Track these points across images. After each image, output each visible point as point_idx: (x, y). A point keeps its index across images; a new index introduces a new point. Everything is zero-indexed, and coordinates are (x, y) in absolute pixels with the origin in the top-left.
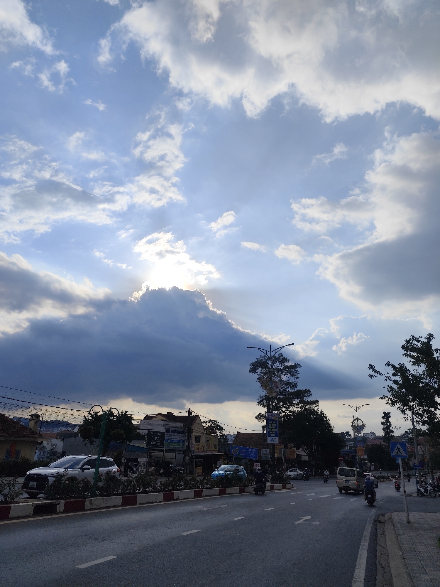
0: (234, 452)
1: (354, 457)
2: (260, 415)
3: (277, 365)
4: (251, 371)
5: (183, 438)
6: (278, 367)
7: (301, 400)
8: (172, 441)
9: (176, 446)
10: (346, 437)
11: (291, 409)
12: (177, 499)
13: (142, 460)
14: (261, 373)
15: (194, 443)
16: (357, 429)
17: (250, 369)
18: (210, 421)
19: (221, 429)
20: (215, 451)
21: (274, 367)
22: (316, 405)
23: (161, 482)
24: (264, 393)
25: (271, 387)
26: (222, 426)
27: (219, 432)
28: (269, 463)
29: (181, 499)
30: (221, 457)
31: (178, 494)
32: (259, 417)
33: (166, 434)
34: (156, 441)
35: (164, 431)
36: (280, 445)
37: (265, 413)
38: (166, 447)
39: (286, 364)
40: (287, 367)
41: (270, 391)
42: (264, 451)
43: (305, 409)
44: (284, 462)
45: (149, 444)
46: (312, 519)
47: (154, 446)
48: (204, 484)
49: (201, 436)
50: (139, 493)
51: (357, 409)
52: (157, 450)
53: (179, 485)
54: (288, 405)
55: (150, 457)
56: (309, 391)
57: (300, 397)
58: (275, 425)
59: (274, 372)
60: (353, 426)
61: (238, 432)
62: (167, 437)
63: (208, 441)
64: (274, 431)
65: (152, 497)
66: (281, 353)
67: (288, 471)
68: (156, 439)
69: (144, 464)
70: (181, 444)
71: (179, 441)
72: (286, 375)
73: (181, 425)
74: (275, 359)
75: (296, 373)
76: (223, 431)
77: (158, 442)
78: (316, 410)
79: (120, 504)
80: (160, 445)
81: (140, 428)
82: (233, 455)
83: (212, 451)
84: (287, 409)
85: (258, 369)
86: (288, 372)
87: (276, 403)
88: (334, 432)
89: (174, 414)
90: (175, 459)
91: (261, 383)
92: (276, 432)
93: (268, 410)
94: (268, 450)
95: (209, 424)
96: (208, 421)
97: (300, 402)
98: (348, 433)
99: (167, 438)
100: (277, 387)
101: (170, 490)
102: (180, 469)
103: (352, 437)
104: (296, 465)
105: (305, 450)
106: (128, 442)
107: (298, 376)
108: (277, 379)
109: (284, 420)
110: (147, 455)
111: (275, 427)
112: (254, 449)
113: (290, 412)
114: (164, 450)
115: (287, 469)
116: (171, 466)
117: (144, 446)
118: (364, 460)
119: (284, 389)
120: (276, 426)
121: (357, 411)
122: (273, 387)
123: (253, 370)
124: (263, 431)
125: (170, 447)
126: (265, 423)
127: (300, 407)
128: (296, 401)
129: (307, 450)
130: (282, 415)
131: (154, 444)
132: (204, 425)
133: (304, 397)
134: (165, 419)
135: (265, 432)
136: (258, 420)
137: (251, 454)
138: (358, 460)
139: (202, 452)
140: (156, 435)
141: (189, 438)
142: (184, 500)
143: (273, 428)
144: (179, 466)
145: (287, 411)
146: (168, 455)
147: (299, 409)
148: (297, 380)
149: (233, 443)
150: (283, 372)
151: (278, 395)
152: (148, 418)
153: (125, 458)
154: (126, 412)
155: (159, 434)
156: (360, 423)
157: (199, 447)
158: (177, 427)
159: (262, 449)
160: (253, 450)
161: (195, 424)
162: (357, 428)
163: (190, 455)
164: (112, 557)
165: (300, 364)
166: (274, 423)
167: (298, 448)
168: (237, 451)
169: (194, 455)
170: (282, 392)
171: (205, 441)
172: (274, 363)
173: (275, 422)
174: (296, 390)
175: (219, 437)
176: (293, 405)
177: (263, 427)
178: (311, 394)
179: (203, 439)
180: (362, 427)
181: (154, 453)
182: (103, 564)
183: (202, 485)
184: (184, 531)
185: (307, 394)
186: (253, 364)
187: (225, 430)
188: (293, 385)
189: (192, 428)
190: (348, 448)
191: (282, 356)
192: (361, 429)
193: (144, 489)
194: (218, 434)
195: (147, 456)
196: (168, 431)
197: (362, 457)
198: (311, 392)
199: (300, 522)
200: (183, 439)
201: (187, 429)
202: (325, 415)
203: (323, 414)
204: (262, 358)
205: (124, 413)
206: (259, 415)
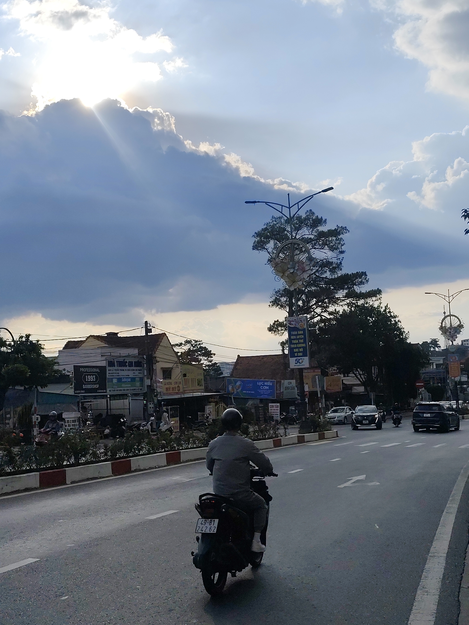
0: (233, 389)
1: (444, 380)
2: (276, 323)
3: (306, 232)
4: (255, 247)
5: (139, 373)
6: (306, 236)
7: (349, 291)
8: (119, 380)
9: (129, 388)
10: (432, 349)
11: (331, 309)
12: (136, 471)
13: (70, 416)
14: (274, 249)
15: (162, 380)
16: (450, 332)
17: (254, 243)
18: (188, 342)
19: (208, 354)
20: (200, 391)
21: (298, 237)
22: (376, 298)
23: (106, 446)
24: (281, 284)
25: (292, 271)
26: (209, 349)
27: (206, 358)
28: (296, 402)
29: (145, 470)
30: (211, 400)
31: (136, 462)
32: (274, 328)
33: (108, 368)
34: (90, 381)
35: (104, 364)
36: (314, 372)
37: (286, 320)
38: (110, 391)
39: (321, 228)
40: (322, 234)
41: (292, 279)
42: (286, 383)
43: (358, 306)
44: (321, 397)
45: (78, 387)
46: (368, 479)
47: (87, 391)
48: (182, 442)
49: (172, 368)
50: (67, 466)
51: (449, 298)
52: (95, 397)
53: (138, 447)
54: (325, 303)
55: (84, 409)
56: (364, 274)
57: (348, 287)
58: (303, 336)
59: (299, 245)
60: (441, 328)
61: (239, 356)
62: (109, 373)
63: (185, 375)
64: (300, 348)
65: (92, 470)
66: (311, 210)
67: (329, 411)
68: (91, 378)
69: (74, 421)
70: (138, 384)
71: (133, 379)
72: (320, 249)
73: (135, 351)
74: (299, 221)
75: (339, 243)
76: (212, 357)
77: (95, 384)
78: (376, 306)
79: (38, 485)
80: (99, 388)
81: (58, 363)
82: (232, 393)
83: (195, 391)
84: (325, 309)
85: (269, 242)
86: (324, 244)
87: (303, 301)
88: (408, 341)
89: (119, 335)
90: (129, 409)
91: (274, 266)
92: (304, 348)
93: (291, 313)
94: (293, 382)
95: (186, 348)
96: (183, 343)
97: (347, 296)
98: (435, 343)
99: (110, 375)
100: (304, 271)
101: (123, 457)
102: (140, 425)
103: (442, 348)
104: (343, 401)
105: (359, 376)
106: (39, 388)
107: (344, 248)
108: (303, 257)
109: (320, 329)
110: (78, 405)
111: (302, 341)
112: (267, 381)
113: (330, 314)
114: (108, 396)
115: (327, 409)
116: (122, 420)
117: (71, 392)
118: (461, 383)
119: (317, 274)
120: (305, 339)
121: (449, 303)
122: (295, 271)
123: (259, 246)
124: (283, 350)
125: (117, 390)
126: (285, 336)
127: (348, 305)
128: (341, 294)
129: (362, 376)
130: (315, 320)
131: (89, 387)
132: (177, 349)
133: (355, 286)
134: (103, 344)
135: (286, 352)
136: (273, 332)
137: (263, 389)
138: (450, 385)
139: (177, 393)
140: (91, 372)
141: (151, 372)
142: (149, 471)
143: (299, 343)
144: (138, 420)
145: (324, 312)
146: (116, 404)
147: (346, 308)
148: (341, 256)
149: (232, 375)
150: (315, 244)
151: (307, 285)
152: (71, 345)
153: (37, 415)
154: (28, 336)
155: (95, 370)
156: (455, 323)
157: (171, 386)
158: (128, 356)
159: (282, 381)
160: (266, 383)
161: (160, 348)
162: (449, 330)
163: (156, 401)
164: (31, 560)
165: (346, 227)
166: (300, 335)
167: (346, 373)
168: (239, 388)
169: (163, 400)
170: (315, 281)
171: (180, 374)
172: (298, 229)
173: (302, 332)
174: (339, 275)
175: (205, 368)
176: (335, 301)
177: (283, 344)
178: (367, 279)
179: (177, 373)
180: (458, 329)
181: (91, 402)
182: (17, 571)
183: (179, 445)
184: (152, 514)
185: (360, 280)
186: (258, 234)
187: (214, 354)
188: (334, 265)
189: (155, 355)
190: (435, 367)
191: (313, 213)
192: (456, 332)
193: (77, 459)
194: (203, 364)
195: (79, 409)
196: (111, 364)
197: (457, 379)
198: (367, 275)
199: (348, 484)
200: (141, 376)
201: (145, 357)
202: (392, 314)
203: (390, 312)
204: (276, 221)
205: (24, 339)
206: (274, 324)
